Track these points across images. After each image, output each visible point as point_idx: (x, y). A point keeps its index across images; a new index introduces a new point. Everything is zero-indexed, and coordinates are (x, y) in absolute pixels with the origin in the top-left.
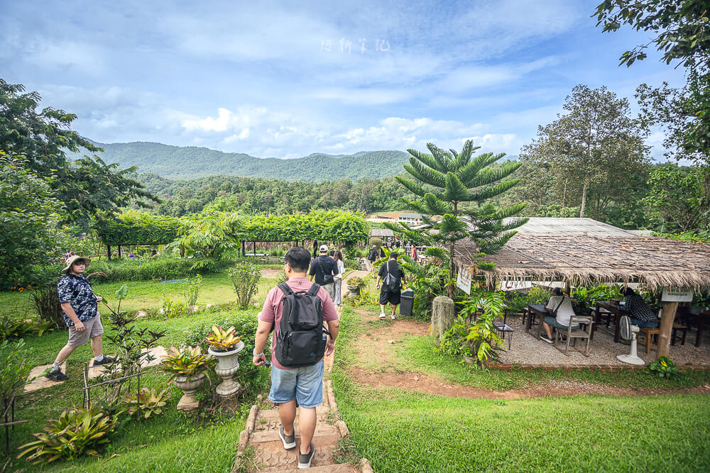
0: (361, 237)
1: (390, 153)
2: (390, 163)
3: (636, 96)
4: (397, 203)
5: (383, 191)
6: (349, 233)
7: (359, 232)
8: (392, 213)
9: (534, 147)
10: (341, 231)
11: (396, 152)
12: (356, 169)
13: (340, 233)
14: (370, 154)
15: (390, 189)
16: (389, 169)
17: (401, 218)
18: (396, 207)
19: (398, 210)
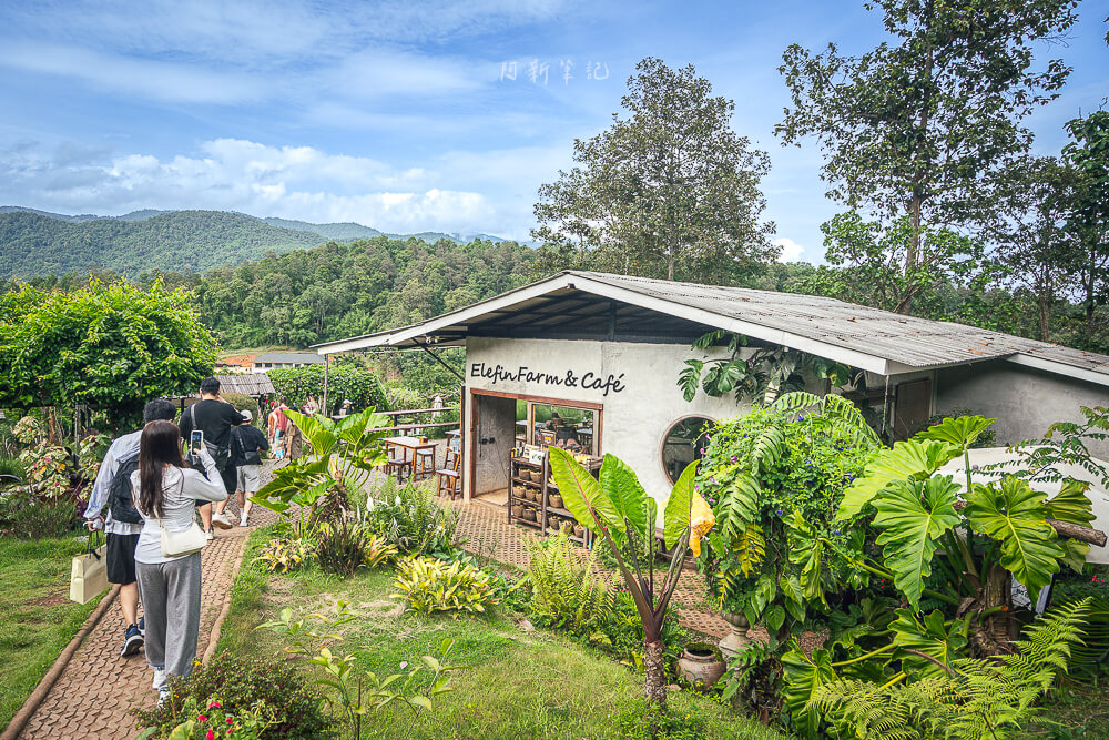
0: (183, 379)
1: (220, 216)
2: (221, 238)
3: (782, 70)
4: (247, 330)
5: (210, 302)
6: (122, 365)
7: (172, 358)
8: (235, 354)
9: (562, 188)
10: (79, 357)
11: (235, 215)
12: (132, 252)
13: (76, 369)
14: (169, 216)
15: (227, 298)
16: (221, 252)
17: (259, 365)
18: (244, 338)
19: (252, 346)
